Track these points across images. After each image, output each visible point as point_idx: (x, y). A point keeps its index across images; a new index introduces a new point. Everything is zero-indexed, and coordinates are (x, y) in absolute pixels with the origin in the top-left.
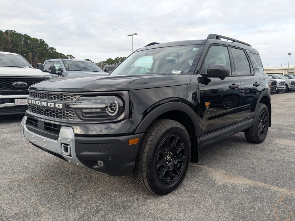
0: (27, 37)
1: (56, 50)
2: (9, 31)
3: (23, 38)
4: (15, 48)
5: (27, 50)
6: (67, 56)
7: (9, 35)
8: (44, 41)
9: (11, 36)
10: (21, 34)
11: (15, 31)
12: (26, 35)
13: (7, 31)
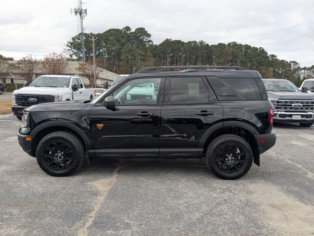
0: (247, 47)
1: (277, 57)
2: (231, 43)
3: (243, 49)
4: (234, 59)
5: (246, 59)
6: (290, 62)
7: (231, 47)
8: (264, 49)
9: (233, 47)
10: (242, 44)
11: (236, 43)
12: (246, 45)
13: (230, 43)
